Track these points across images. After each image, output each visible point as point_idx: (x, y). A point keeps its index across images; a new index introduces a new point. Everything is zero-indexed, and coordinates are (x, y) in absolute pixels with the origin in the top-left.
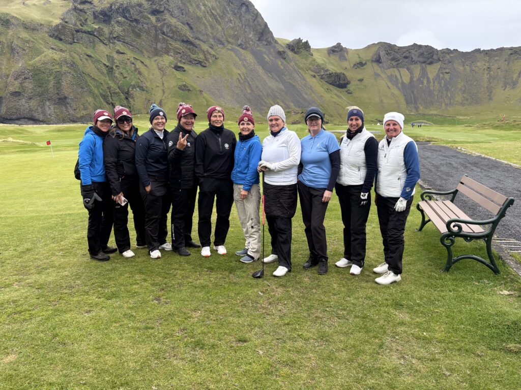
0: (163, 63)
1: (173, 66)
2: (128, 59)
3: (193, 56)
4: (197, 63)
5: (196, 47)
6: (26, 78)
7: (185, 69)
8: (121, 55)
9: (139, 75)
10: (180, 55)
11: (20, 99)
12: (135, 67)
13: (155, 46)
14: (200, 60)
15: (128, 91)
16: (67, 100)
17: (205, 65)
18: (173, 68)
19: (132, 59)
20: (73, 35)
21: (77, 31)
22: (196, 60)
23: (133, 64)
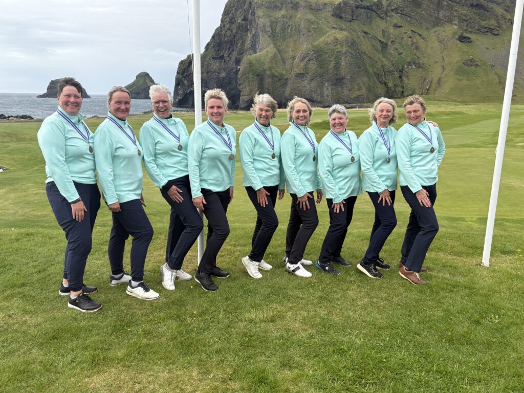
0: (445, 34)
1: (457, 37)
2: (406, 33)
3: (483, 23)
4: (487, 31)
5: (488, 11)
6: (310, 60)
7: (472, 39)
8: (398, 28)
9: (415, 51)
10: (465, 23)
11: (302, 81)
12: (412, 41)
13: (436, 15)
14: (491, 27)
15: (403, 69)
16: (344, 80)
17: (497, 33)
18: (457, 39)
19: (409, 33)
20: (353, 12)
21: (357, 7)
22: (486, 28)
23: (411, 37)
